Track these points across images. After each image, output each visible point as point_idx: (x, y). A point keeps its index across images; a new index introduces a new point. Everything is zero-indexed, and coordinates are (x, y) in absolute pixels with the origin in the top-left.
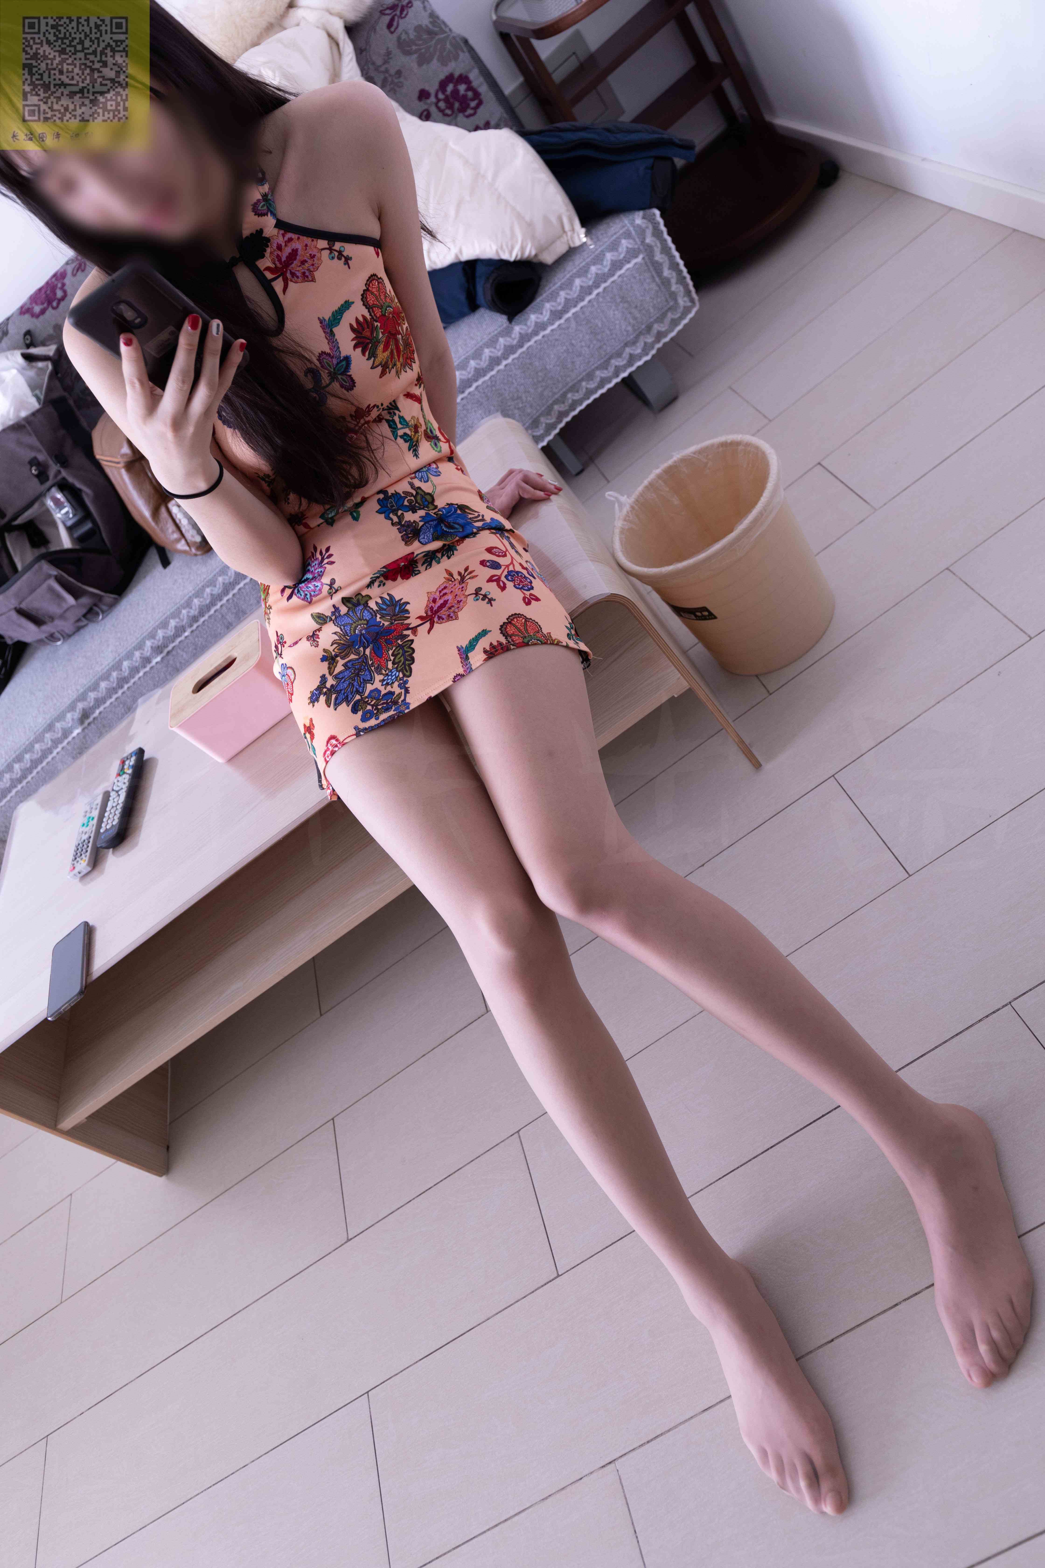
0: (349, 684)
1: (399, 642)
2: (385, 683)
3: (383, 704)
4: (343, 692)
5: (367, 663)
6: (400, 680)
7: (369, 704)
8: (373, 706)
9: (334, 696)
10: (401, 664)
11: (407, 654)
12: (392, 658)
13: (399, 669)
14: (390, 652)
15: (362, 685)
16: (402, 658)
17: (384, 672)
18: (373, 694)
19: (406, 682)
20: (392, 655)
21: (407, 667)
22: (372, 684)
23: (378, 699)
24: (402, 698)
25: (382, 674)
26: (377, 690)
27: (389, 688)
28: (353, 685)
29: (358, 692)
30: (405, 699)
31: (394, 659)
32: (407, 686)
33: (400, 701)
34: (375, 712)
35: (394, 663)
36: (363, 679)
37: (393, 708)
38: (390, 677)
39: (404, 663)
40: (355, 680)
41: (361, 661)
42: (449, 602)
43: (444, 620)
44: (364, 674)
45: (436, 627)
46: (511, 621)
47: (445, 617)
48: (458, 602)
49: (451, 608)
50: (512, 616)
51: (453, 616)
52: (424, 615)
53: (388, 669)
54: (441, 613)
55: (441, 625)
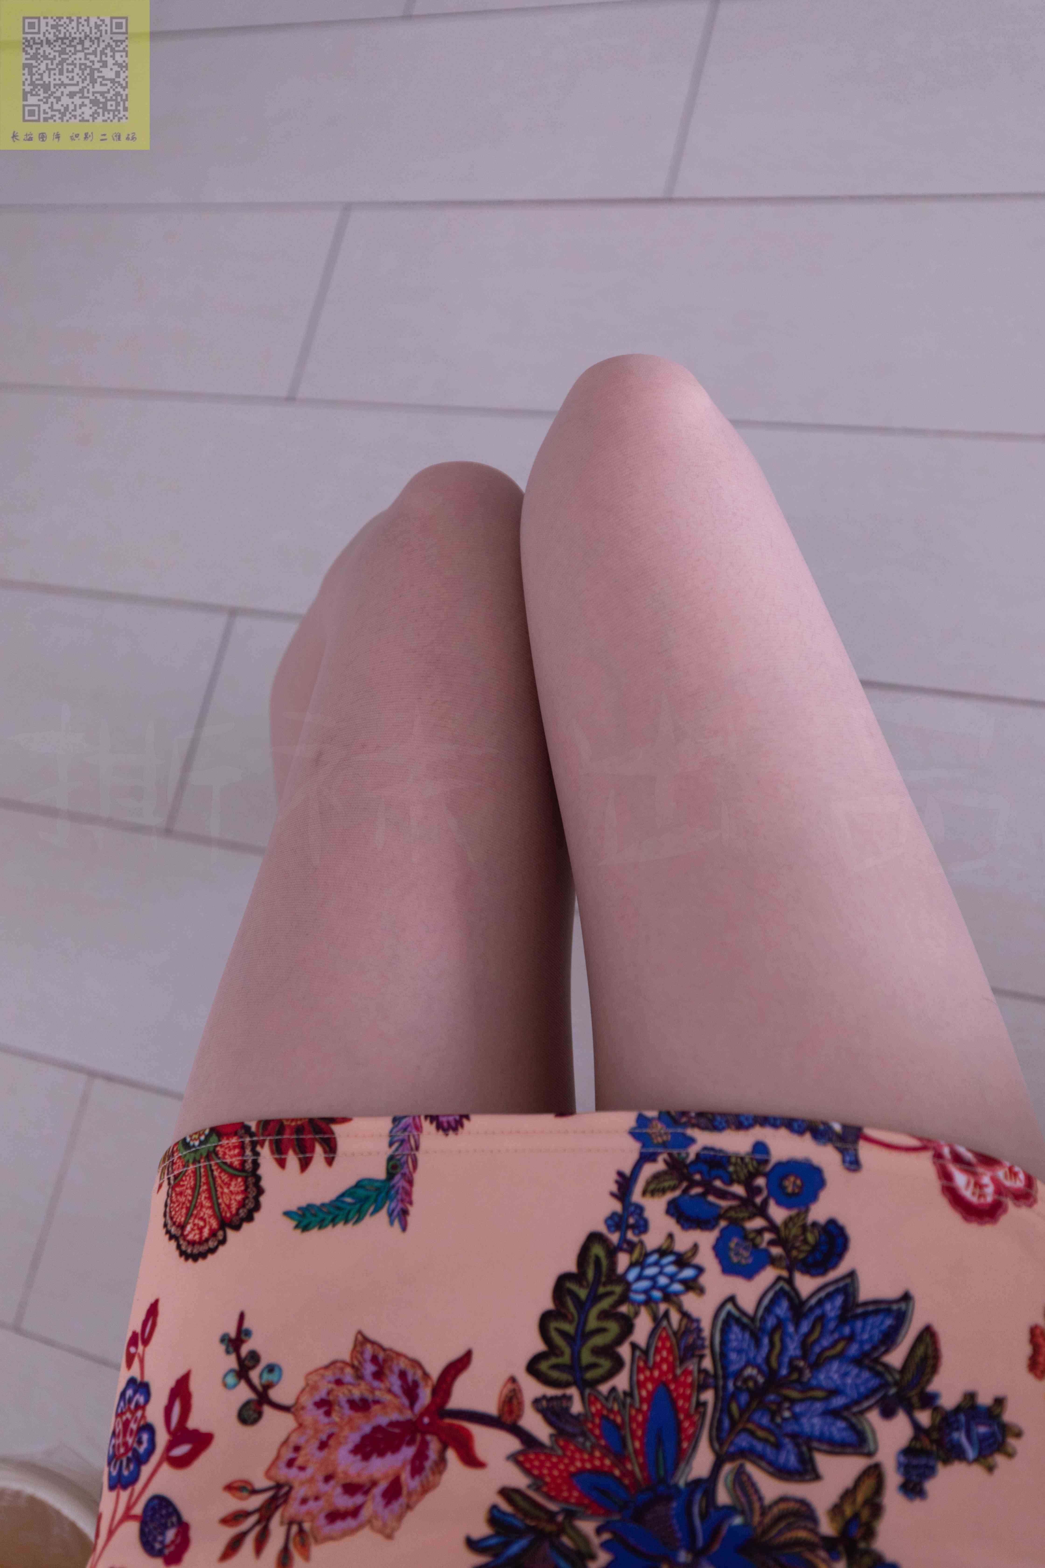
0: (816, 1366)
1: (577, 1407)
2: (688, 1273)
3: (723, 1195)
4: (854, 1349)
5: (724, 1401)
6: (631, 1247)
7: (772, 1227)
8: (762, 1211)
9: (896, 1358)
10: (605, 1304)
11: (569, 1328)
12: (625, 1351)
13: (618, 1289)
14: (621, 1381)
15: (771, 1322)
16: (592, 1323)
17: (675, 1317)
18: (745, 1257)
19: (616, 1222)
20: (618, 1364)
21: (590, 1274)
22: (732, 1299)
23: (736, 1226)
24: (649, 1170)
25: (685, 1315)
26: (729, 1268)
27: (684, 1240)
28: (805, 1346)
29: (798, 1307)
30: (646, 1158)
31: (620, 1340)
32: (617, 1206)
33: (660, 1165)
34: (761, 1181)
35: (627, 1325)
36: (758, 1344)
37: (693, 1151)
38: (663, 1281)
39: (595, 1298)
40: (793, 1368)
41: (743, 1441)
42: (355, 1438)
43: (403, 1375)
44: (750, 1371)
45: (435, 1370)
46: (213, 1234)
47: (395, 1383)
48: (328, 1414)
49: (361, 1406)
50: (203, 1255)
51: (369, 1369)
52: (451, 1455)
53: (657, 1320)
54: (395, 1416)
55: (416, 1364)
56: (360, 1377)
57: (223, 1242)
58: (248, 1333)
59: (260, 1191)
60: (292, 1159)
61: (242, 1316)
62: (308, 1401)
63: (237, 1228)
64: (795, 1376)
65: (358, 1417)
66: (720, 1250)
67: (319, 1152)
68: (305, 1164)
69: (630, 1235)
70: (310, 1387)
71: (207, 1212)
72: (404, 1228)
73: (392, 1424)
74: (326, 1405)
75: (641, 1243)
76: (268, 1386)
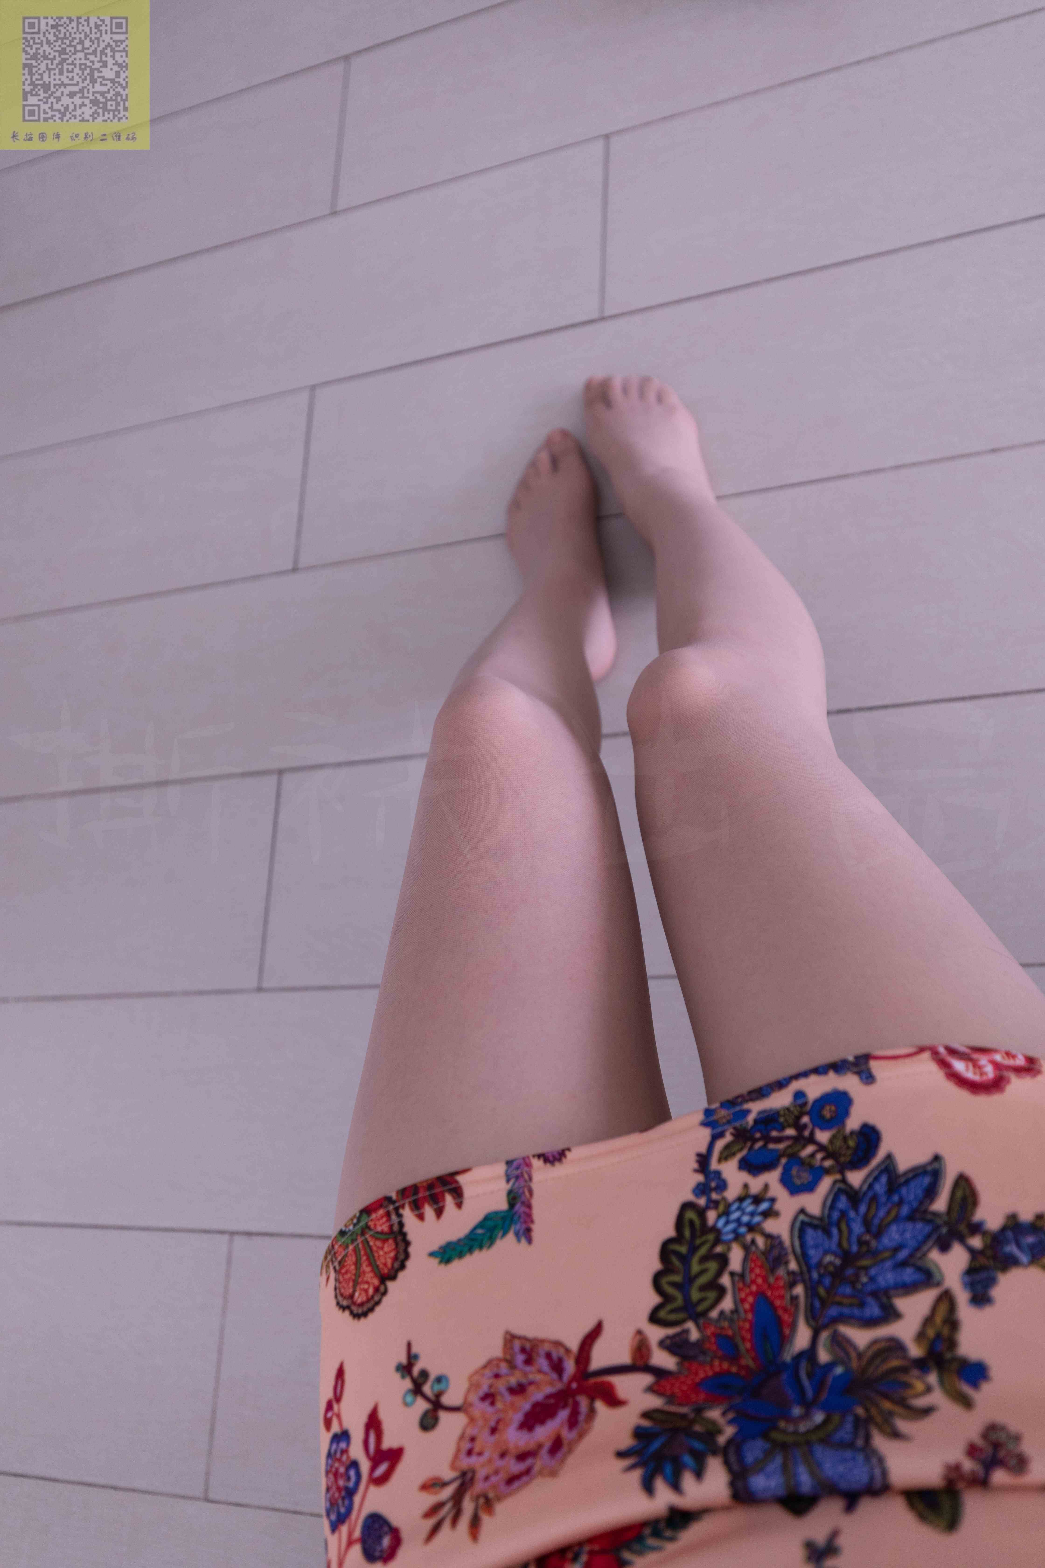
0: (878, 1235)
1: (694, 1335)
2: (764, 1206)
3: (779, 1140)
4: (905, 1210)
5: (812, 1291)
6: (716, 1204)
7: (821, 1147)
8: (811, 1140)
9: (940, 1204)
10: (703, 1251)
11: (677, 1278)
12: (725, 1280)
13: (711, 1237)
14: (727, 1304)
15: (836, 1215)
16: (695, 1268)
17: (760, 1241)
18: (806, 1177)
19: (701, 1190)
20: (722, 1291)
21: (687, 1233)
22: (802, 1211)
23: (793, 1157)
24: (720, 1144)
25: (768, 1236)
26: (794, 1189)
27: (756, 1184)
28: (867, 1223)
29: (854, 1197)
30: (715, 1138)
31: (719, 1273)
32: (700, 1178)
33: (728, 1138)
34: (805, 1119)
35: (723, 1260)
36: (828, 1233)
37: (751, 1119)
38: (745, 1219)
39: (693, 1249)
40: (861, 1243)
41: (833, 1311)
42: (518, 1417)
43: (548, 1356)
44: (829, 1258)
45: (574, 1344)
46: (377, 1290)
47: (543, 1363)
48: (493, 1404)
49: (519, 1390)
50: (371, 1310)
51: (520, 1358)
52: (599, 1405)
53: (746, 1248)
54: (548, 1390)
55: (558, 1344)
56: (512, 1365)
57: (385, 1293)
58: (416, 1357)
59: (407, 1244)
60: (429, 1211)
61: (409, 1345)
62: (474, 1398)
63: (393, 1277)
64: (864, 1249)
65: (518, 1400)
66: (786, 1181)
67: (449, 1199)
68: (439, 1212)
69: (714, 1196)
70: (474, 1386)
71: (369, 1276)
72: (530, 1241)
73: (548, 1397)
74: (489, 1397)
75: (724, 1199)
76: (439, 1395)
